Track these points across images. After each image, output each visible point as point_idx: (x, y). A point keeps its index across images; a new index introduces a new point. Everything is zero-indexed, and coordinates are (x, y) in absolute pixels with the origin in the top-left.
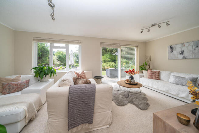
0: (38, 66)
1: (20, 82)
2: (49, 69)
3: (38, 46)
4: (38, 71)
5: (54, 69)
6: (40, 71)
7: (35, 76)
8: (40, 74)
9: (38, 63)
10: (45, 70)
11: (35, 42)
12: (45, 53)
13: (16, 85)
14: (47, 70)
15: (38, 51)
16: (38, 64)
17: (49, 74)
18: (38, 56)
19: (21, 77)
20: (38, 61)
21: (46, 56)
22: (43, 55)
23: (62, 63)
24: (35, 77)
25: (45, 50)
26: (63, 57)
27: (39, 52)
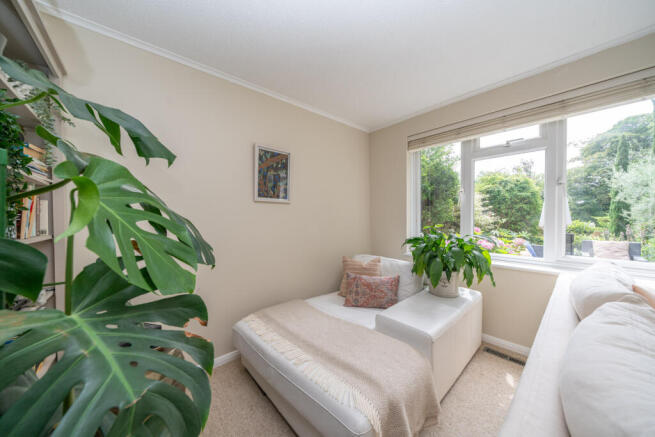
0: (422, 231)
1: (377, 279)
2: (462, 247)
3: (423, 166)
4: (423, 252)
5: (481, 251)
6: (428, 254)
7: (415, 270)
8: (429, 264)
9: (424, 221)
10: (444, 251)
11: (412, 151)
12: (443, 186)
13: (368, 285)
14: (453, 252)
15: (423, 182)
16: (422, 226)
17: (462, 271)
18: (422, 196)
19: (381, 264)
20: (422, 214)
21: (447, 197)
22: (437, 191)
23: (504, 220)
24: (413, 271)
25: (443, 173)
26: (507, 195)
27: (427, 184)
